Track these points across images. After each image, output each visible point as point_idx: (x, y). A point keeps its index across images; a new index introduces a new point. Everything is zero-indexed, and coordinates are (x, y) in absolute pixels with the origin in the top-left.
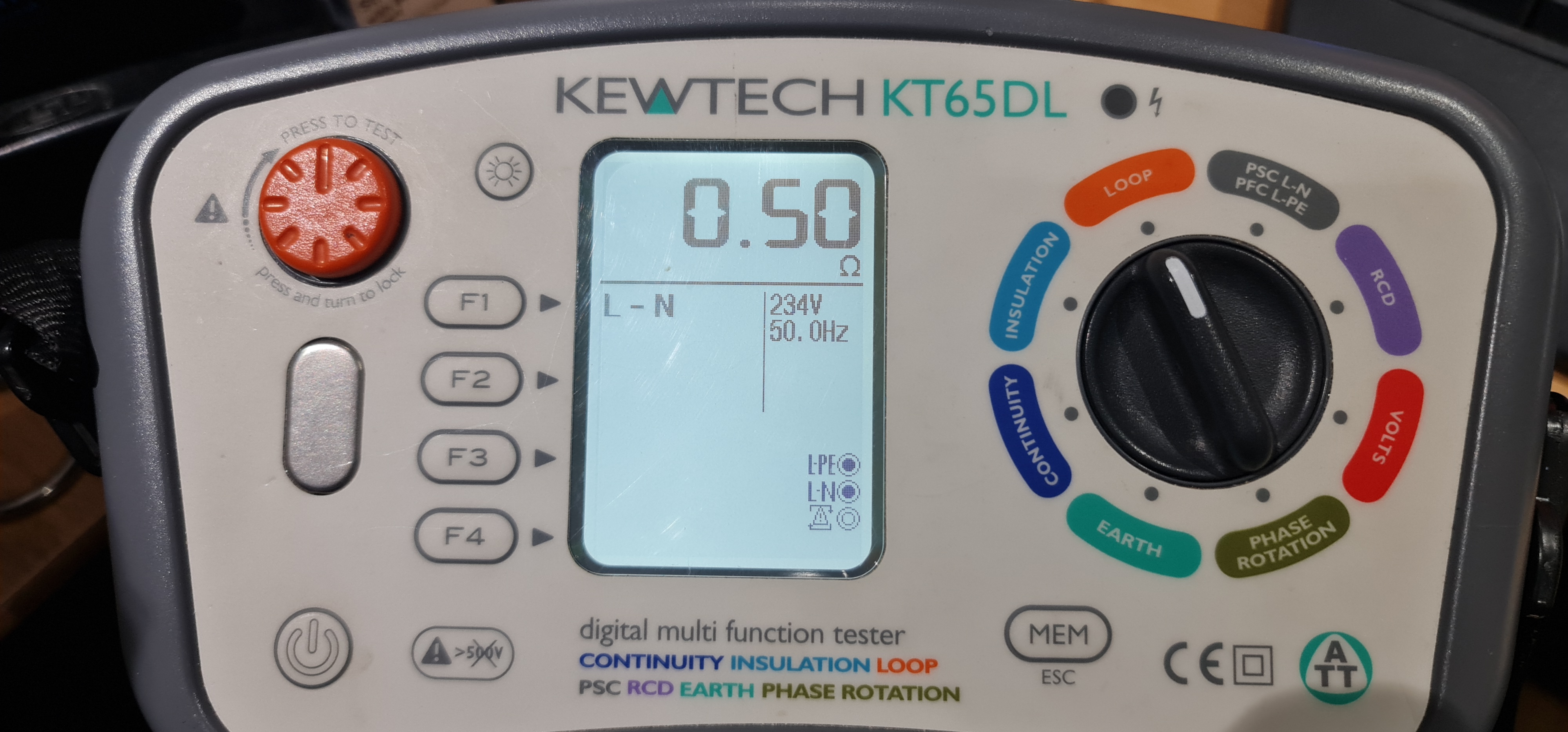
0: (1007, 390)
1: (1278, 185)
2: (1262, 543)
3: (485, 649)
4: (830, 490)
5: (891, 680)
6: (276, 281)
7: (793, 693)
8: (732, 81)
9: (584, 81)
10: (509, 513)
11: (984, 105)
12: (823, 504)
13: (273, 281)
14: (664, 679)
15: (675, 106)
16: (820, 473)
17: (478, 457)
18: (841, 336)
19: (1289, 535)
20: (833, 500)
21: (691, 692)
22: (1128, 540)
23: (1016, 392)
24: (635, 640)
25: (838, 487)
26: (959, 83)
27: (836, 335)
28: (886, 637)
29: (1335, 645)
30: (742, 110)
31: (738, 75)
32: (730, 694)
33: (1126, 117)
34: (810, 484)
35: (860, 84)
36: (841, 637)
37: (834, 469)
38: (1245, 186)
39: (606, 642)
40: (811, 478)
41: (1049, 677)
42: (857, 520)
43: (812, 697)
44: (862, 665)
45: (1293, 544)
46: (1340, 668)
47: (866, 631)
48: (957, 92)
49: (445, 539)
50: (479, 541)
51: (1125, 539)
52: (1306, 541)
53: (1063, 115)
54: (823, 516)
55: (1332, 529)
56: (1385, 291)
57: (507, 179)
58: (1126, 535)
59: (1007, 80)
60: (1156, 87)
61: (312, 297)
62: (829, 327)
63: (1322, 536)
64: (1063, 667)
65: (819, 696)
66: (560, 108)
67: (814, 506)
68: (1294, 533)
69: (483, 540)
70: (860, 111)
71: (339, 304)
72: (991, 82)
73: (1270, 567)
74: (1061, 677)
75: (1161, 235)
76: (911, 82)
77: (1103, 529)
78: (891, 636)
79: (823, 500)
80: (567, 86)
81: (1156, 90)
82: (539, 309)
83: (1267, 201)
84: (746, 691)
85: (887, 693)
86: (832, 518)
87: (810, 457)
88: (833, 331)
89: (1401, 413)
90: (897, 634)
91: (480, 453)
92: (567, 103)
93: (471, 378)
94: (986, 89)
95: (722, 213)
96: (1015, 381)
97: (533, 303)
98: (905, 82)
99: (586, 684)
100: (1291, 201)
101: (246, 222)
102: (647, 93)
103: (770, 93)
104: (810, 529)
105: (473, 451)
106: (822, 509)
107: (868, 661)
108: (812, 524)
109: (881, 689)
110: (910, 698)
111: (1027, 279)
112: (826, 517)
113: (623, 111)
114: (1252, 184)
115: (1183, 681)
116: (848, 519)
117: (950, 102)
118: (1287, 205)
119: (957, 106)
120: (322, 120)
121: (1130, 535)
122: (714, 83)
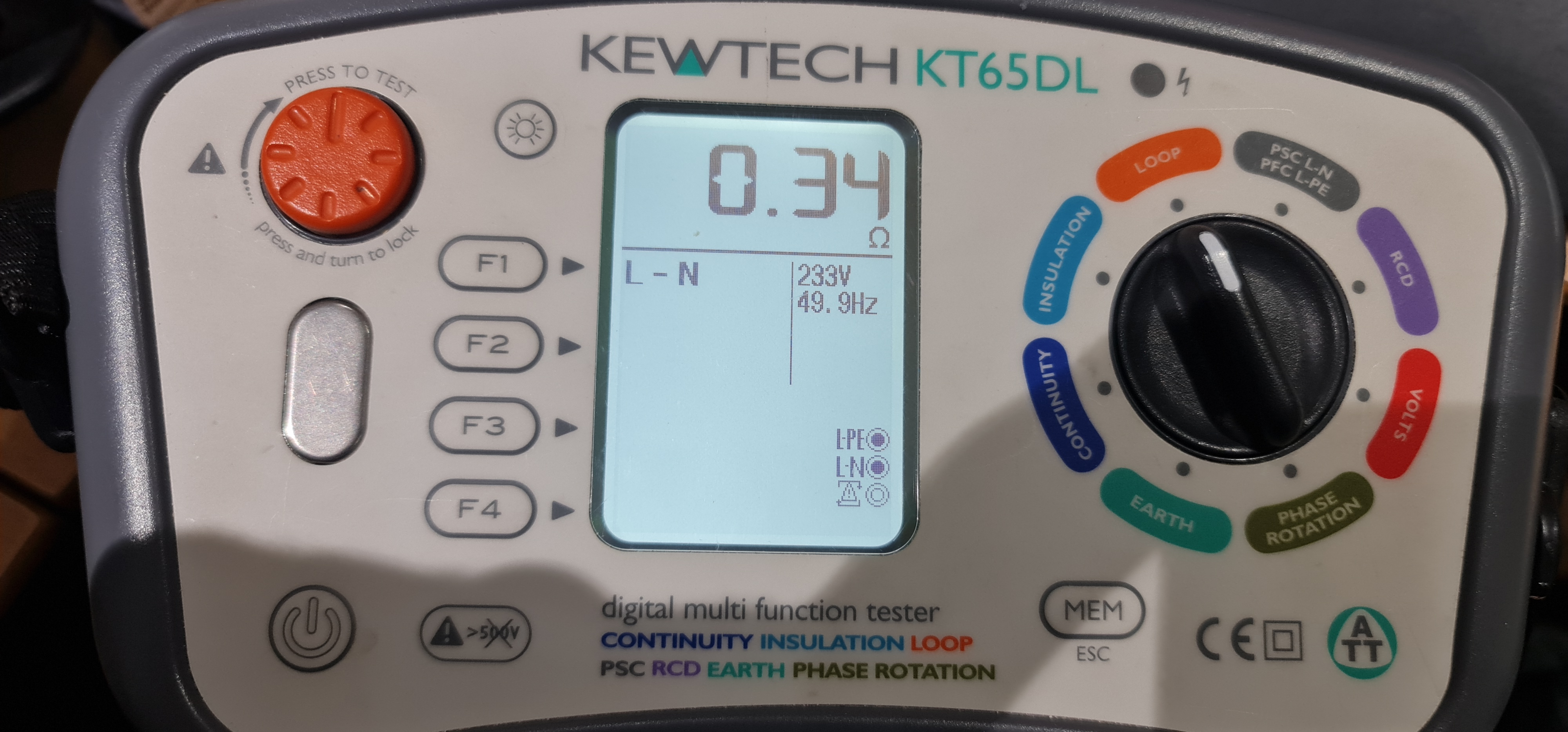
0: (1041, 363)
1: (1300, 167)
2: (1290, 519)
3: (500, 628)
4: (859, 466)
5: (925, 658)
6: (277, 237)
7: (825, 673)
8: (763, 45)
9: (610, 39)
10: (526, 485)
11: (1017, 78)
12: (852, 480)
13: (274, 237)
14: (689, 659)
15: (705, 68)
16: (849, 448)
17: (495, 426)
18: (870, 308)
19: (1315, 511)
20: (862, 475)
21: (720, 672)
22: (1161, 515)
23: (1050, 366)
24: (661, 619)
25: (867, 463)
26: (992, 55)
27: (866, 307)
28: (919, 614)
29: (1362, 620)
30: (774, 74)
31: (769, 39)
32: (760, 674)
33: (1157, 95)
34: (838, 459)
35: (894, 53)
36: (874, 614)
37: (863, 444)
38: (1270, 167)
39: (630, 621)
40: (839, 453)
41: (1084, 654)
42: (886, 497)
43: (845, 676)
44: (895, 642)
45: (1320, 520)
46: (1367, 643)
47: (900, 608)
48: (991, 64)
49: (459, 512)
50: (495, 514)
51: (1158, 514)
52: (1332, 517)
53: (1095, 91)
54: (852, 492)
55: (1357, 505)
56: (1405, 273)
57: (528, 137)
58: (1159, 510)
59: (1040, 54)
60: (1184, 67)
61: (316, 255)
62: (858, 299)
63: (1347, 512)
64: (1097, 644)
65: (853, 675)
66: (585, 66)
67: (842, 481)
68: (1321, 509)
69: (499, 514)
70: (894, 79)
71: (346, 261)
72: (1023, 56)
73: (1298, 543)
74: (1095, 653)
75: (1191, 212)
76: (944, 52)
77: (1137, 505)
78: (926, 613)
79: (852, 475)
80: (593, 44)
81: (1183, 71)
82: (561, 272)
83: (1291, 181)
84: (776, 670)
85: (921, 672)
86: (860, 494)
87: (839, 431)
88: (862, 303)
89: (1420, 391)
90: (932, 611)
91: (497, 422)
92: (592, 60)
93: (488, 343)
94: (1019, 62)
95: (749, 180)
96: (1049, 354)
97: (555, 266)
98: (938, 53)
99: (608, 665)
100: (1314, 182)
101: (244, 174)
102: (676, 54)
103: (802, 58)
104: (839, 505)
105: (490, 419)
106: (851, 485)
107: (902, 639)
108: (840, 500)
109: (916, 667)
110: (944, 677)
111: (1060, 252)
112: (854, 494)
113: (651, 71)
114: (1276, 165)
115: (1215, 657)
116: (877, 495)
117: (984, 73)
118: (1310, 186)
119: (990, 78)
120: (330, 69)
121: (1163, 511)
122: (745, 46)
